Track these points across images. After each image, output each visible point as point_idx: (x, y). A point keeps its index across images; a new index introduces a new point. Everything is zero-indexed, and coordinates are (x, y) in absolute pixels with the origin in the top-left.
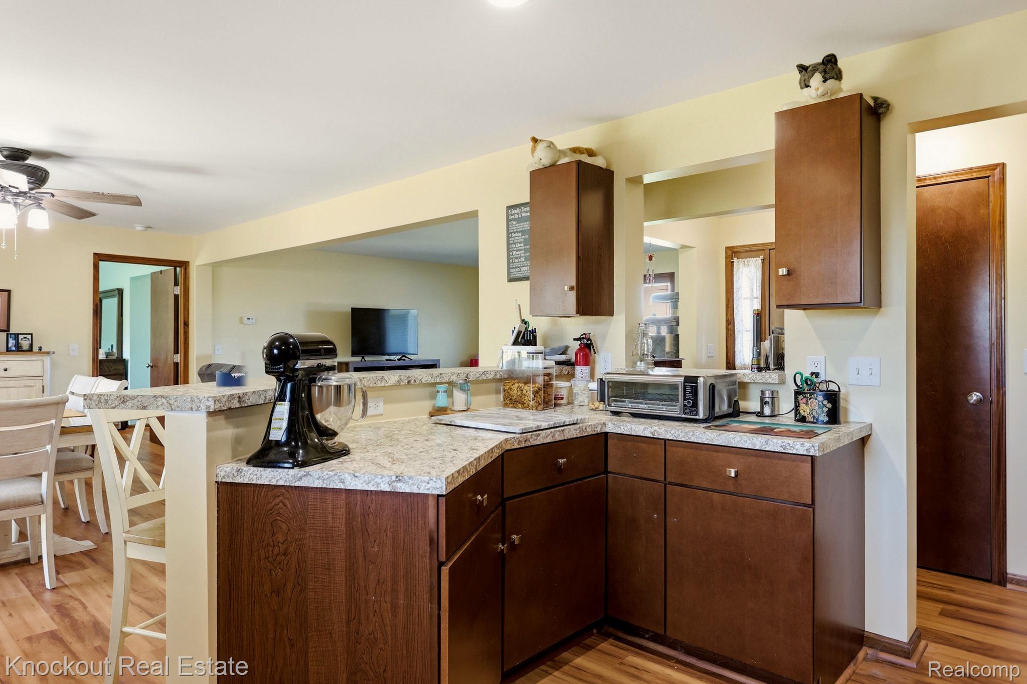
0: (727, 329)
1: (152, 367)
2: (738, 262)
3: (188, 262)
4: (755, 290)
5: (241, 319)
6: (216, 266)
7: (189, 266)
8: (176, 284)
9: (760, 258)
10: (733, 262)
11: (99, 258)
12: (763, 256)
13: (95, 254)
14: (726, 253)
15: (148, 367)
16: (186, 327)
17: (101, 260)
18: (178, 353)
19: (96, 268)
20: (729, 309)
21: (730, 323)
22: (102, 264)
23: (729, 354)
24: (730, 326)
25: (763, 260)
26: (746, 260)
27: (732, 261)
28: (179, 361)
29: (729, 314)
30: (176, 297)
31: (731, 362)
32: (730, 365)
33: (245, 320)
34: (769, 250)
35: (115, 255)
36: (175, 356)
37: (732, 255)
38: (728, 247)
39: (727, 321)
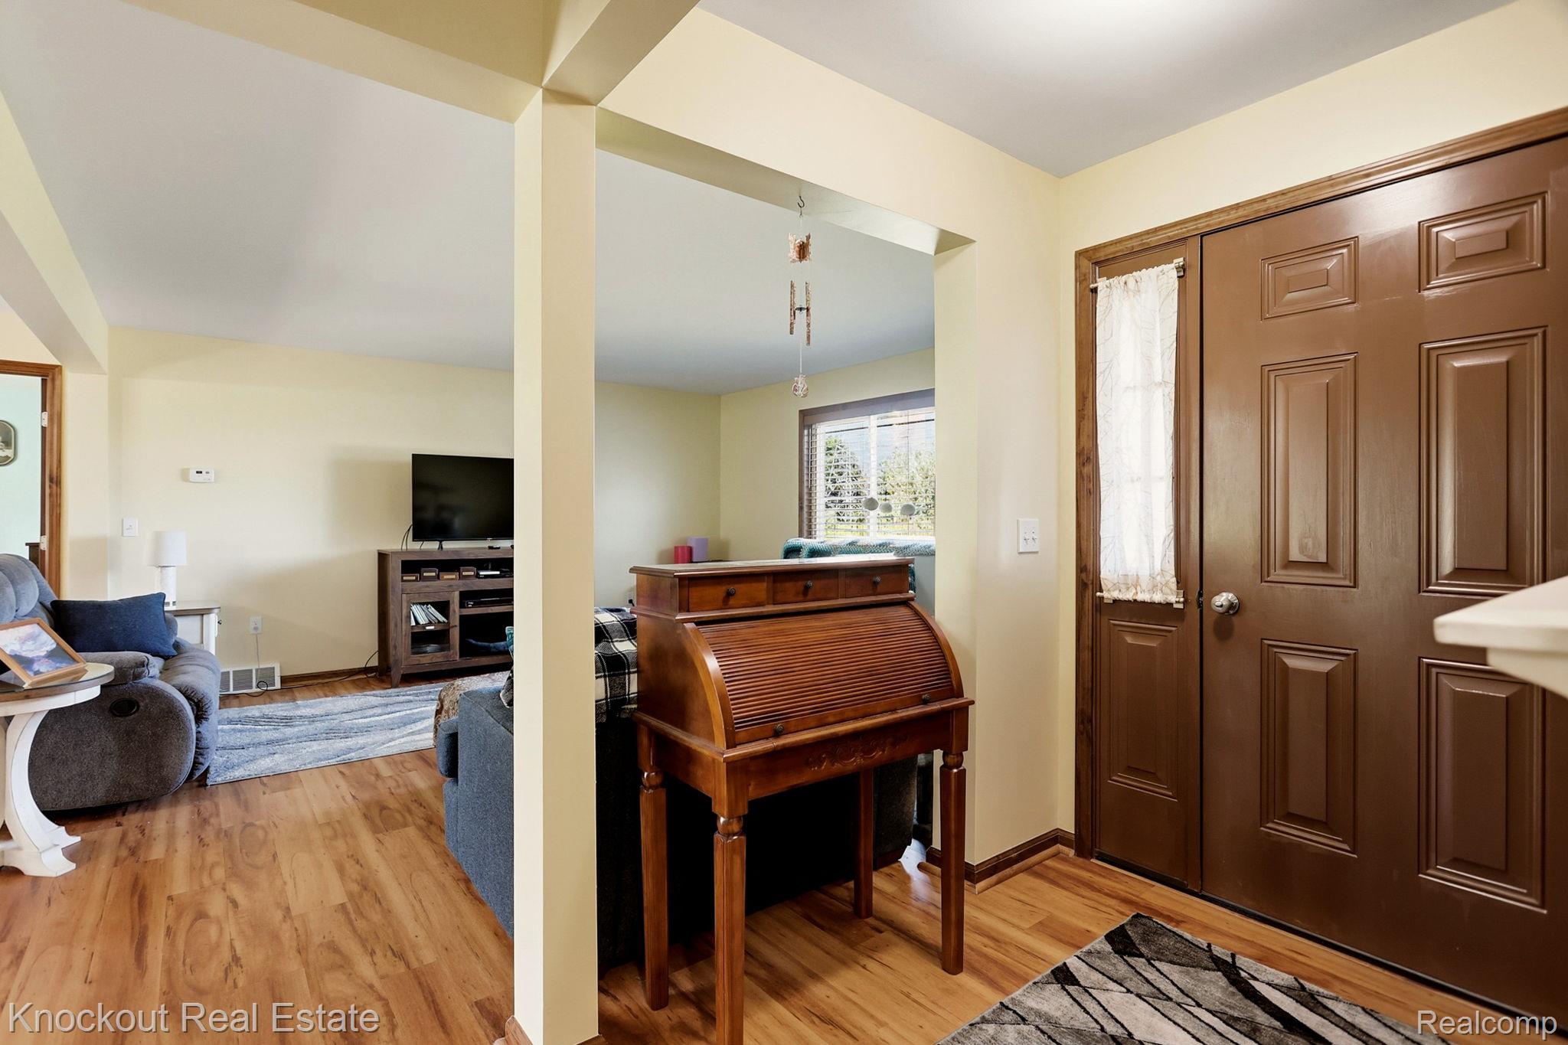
0: (1080, 476)
2: (1109, 287)
4: (1157, 363)
9: (1173, 265)
10: (1095, 291)
12: (1182, 259)
14: (1077, 267)
20: (1086, 422)
21: (1088, 458)
23: (1084, 544)
24: (1086, 470)
25: (1183, 269)
26: (1130, 278)
27: (1092, 286)
29: (1084, 438)
31: (1090, 567)
32: (1087, 575)
34: (1202, 237)
37: (1095, 269)
38: (1086, 251)
39: (1079, 454)
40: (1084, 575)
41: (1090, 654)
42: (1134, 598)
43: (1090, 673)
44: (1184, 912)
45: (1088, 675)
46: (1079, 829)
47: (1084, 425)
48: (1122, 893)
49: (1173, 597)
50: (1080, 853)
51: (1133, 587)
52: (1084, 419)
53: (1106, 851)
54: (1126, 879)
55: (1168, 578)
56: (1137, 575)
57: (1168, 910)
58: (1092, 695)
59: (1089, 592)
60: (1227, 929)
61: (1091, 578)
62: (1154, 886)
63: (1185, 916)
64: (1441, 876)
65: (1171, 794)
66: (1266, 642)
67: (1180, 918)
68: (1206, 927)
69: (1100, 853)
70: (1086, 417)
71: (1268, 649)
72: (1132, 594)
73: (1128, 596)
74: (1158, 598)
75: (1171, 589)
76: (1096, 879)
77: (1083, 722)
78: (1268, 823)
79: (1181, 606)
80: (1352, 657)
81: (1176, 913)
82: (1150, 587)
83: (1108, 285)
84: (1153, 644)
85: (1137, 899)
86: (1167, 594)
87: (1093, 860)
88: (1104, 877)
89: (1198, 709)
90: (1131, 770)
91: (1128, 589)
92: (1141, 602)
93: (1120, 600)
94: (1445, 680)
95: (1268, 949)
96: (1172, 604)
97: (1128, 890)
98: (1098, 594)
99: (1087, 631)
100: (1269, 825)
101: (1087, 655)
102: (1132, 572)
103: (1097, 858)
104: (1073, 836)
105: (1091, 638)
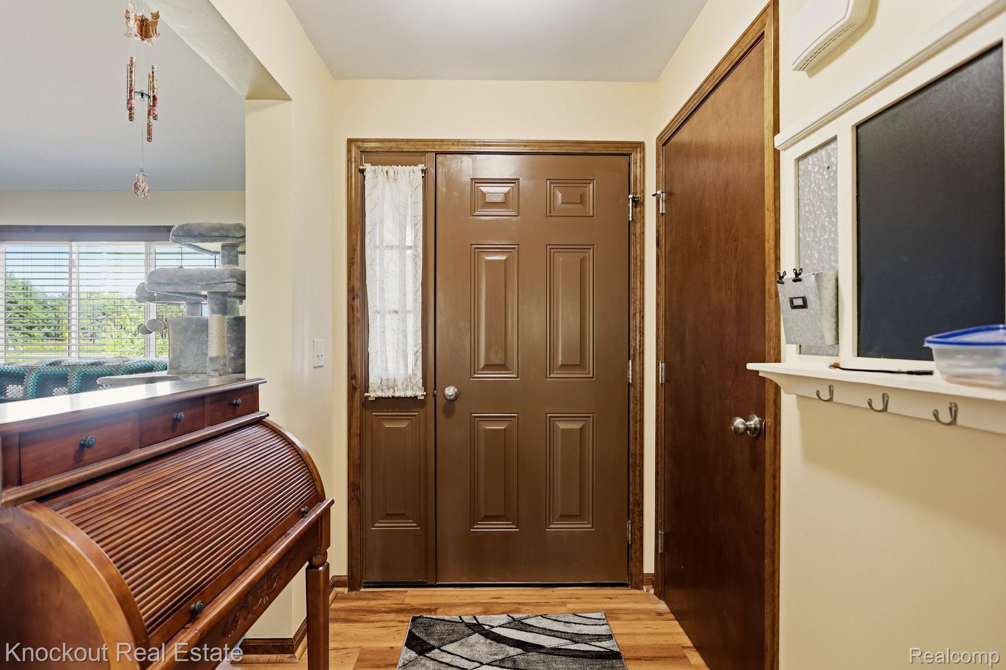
0: (350, 308)
9: (419, 168)
10: (362, 171)
12: (423, 166)
14: (348, 151)
20: (355, 267)
21: (358, 295)
23: (354, 358)
24: (356, 303)
25: (424, 173)
26: (391, 169)
27: (361, 167)
29: (354, 278)
31: (359, 375)
32: (356, 381)
34: (435, 154)
37: (362, 157)
38: (357, 140)
39: (349, 291)
40: (354, 382)
41: (359, 439)
42: (393, 395)
43: (359, 453)
44: (433, 602)
45: (357, 455)
46: (352, 571)
47: (354, 269)
48: (394, 606)
49: (420, 393)
50: (351, 589)
51: (391, 388)
52: (354, 265)
53: (372, 579)
54: (388, 594)
55: (417, 380)
56: (394, 379)
57: (424, 605)
58: (360, 470)
59: (358, 394)
60: (459, 601)
61: (359, 383)
62: (407, 591)
63: (435, 604)
64: (556, 526)
65: (415, 525)
66: (473, 415)
67: (433, 607)
68: (450, 606)
69: (366, 583)
70: (356, 264)
71: (474, 419)
72: (391, 392)
73: (389, 394)
74: (409, 394)
75: (418, 387)
76: (372, 603)
77: (353, 490)
78: (474, 525)
79: (423, 398)
80: (517, 417)
81: (431, 605)
82: (404, 386)
83: (374, 170)
84: (403, 425)
85: (403, 606)
86: (416, 391)
87: (362, 590)
88: (375, 599)
89: (434, 464)
90: (389, 516)
91: (388, 389)
92: (397, 397)
93: (382, 397)
94: (558, 424)
95: (484, 603)
96: (417, 397)
97: (394, 602)
98: (366, 394)
99: (356, 423)
100: (475, 526)
101: (356, 441)
102: (391, 377)
103: (365, 587)
104: (347, 578)
105: (359, 427)
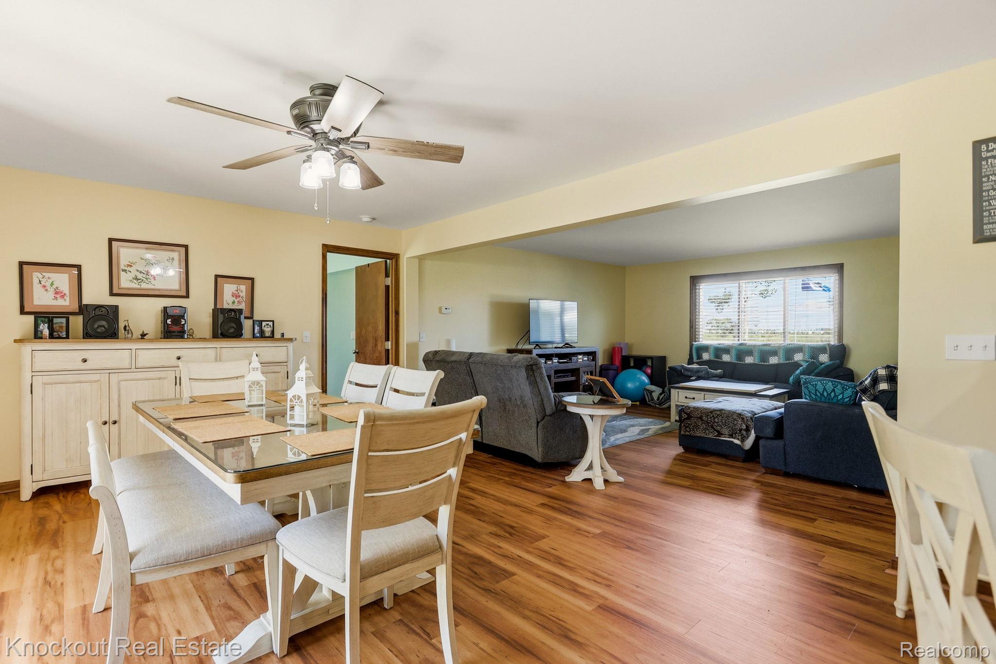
1: (357, 353)
3: (399, 254)
5: (440, 309)
6: (421, 258)
7: (399, 258)
8: (387, 276)
11: (328, 249)
13: (324, 246)
15: (354, 353)
16: (397, 317)
17: (328, 252)
18: (388, 340)
19: (324, 257)
22: (329, 255)
28: (390, 348)
30: (387, 287)
33: (444, 310)
35: (339, 246)
36: (386, 343)
